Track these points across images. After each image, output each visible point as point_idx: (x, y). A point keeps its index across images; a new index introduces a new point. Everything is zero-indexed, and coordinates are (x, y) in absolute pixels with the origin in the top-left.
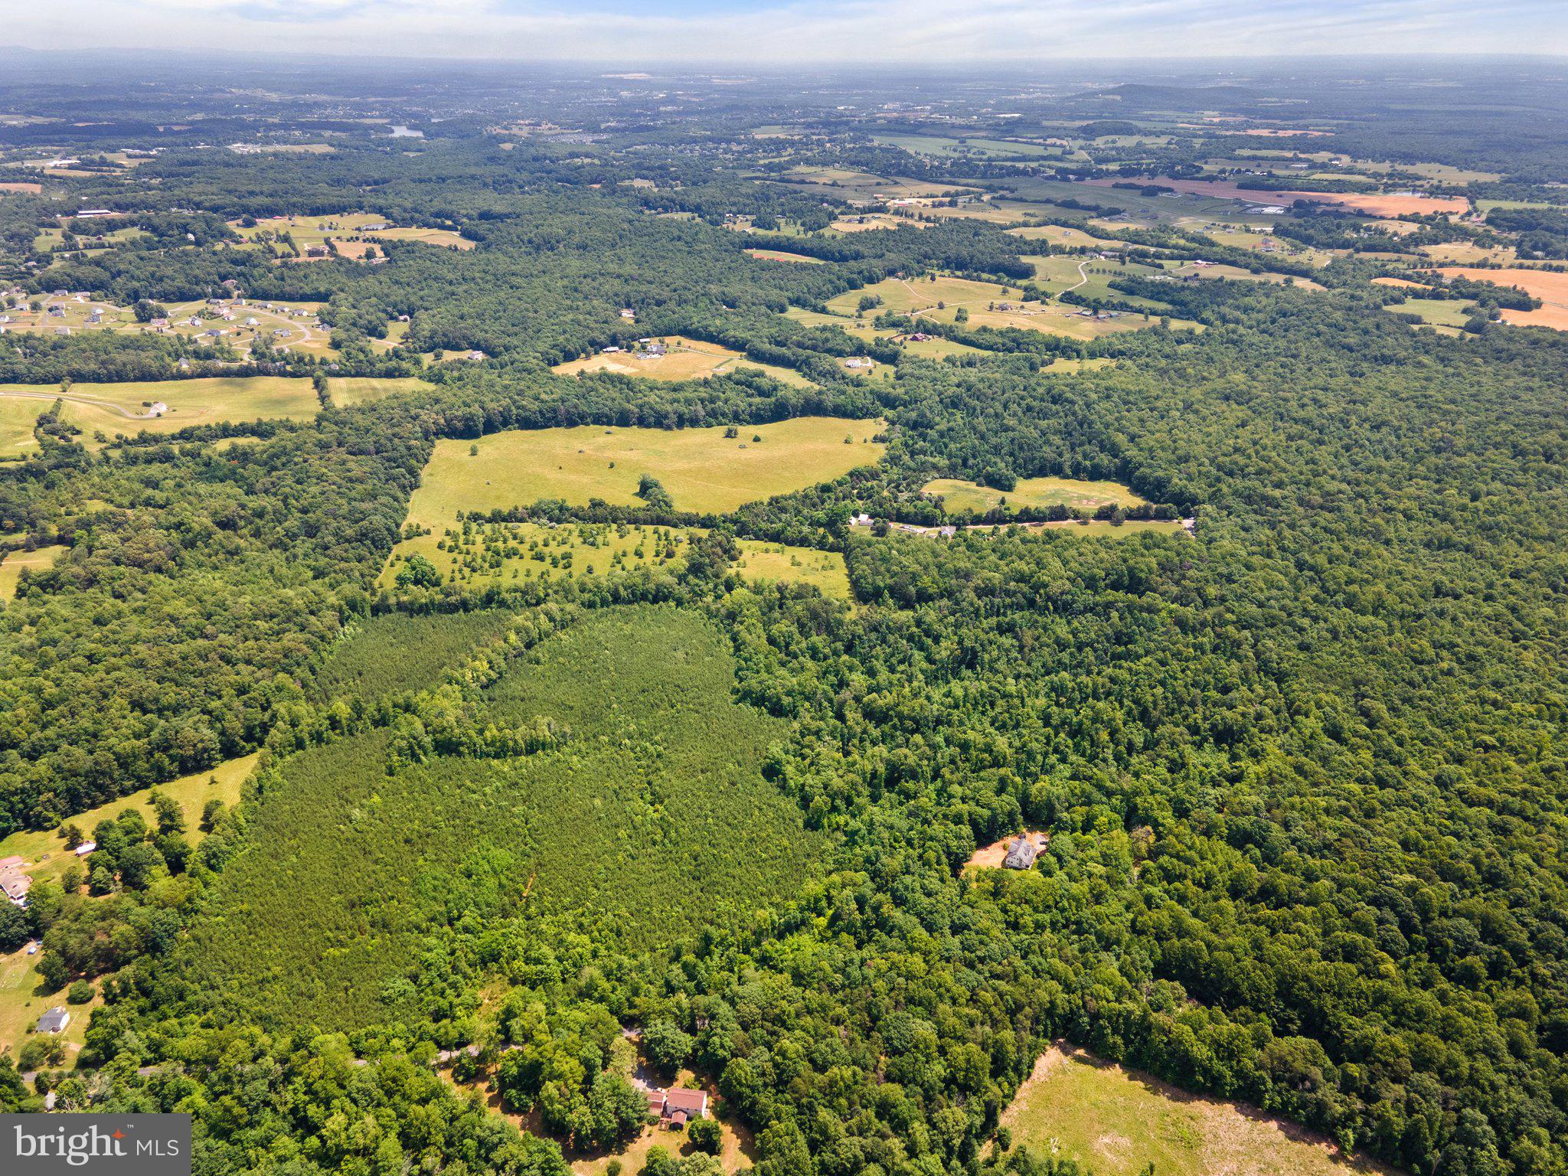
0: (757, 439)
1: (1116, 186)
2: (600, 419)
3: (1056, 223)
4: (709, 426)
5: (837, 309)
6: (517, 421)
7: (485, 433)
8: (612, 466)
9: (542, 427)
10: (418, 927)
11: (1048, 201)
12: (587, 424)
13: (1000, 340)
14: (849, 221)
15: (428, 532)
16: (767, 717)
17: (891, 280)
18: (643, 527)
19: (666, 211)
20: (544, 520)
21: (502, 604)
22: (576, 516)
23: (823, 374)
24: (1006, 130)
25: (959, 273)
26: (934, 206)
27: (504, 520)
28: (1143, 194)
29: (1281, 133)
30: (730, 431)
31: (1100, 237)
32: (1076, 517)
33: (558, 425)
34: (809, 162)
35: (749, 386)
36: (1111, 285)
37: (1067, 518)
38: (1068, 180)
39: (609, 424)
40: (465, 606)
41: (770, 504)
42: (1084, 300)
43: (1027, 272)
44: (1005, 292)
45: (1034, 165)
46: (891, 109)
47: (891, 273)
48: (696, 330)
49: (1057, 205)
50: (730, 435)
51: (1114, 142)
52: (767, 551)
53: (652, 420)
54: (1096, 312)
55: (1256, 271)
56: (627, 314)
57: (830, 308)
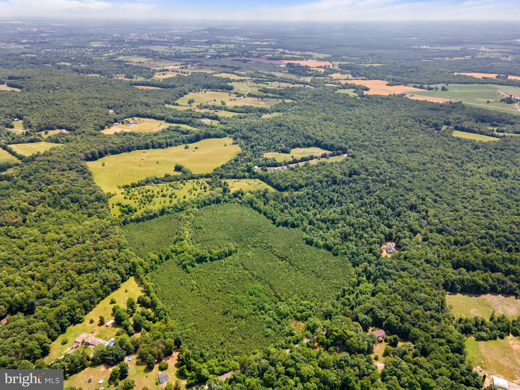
0: (196, 148)
1: (232, 60)
2: (139, 148)
3: (224, 72)
4: (176, 146)
5: (182, 104)
6: (110, 152)
7: (100, 157)
8: (158, 163)
9: (119, 153)
10: (252, 314)
11: (216, 65)
12: (135, 150)
13: (243, 110)
14: (160, 75)
15: (116, 194)
16: (292, 229)
17: (191, 93)
18: (189, 181)
19: (88, 74)
20: (153, 184)
21: (168, 213)
22: (163, 181)
23: (198, 125)
24: (181, 43)
25: (209, 90)
26: (181, 68)
27: (137, 186)
28: (243, 62)
29: (263, 43)
30: (186, 146)
31: (241, 76)
32: (316, 158)
33: (124, 152)
34: (123, 55)
35: (178, 131)
36: (259, 90)
37: (313, 159)
38: (216, 59)
39: (142, 149)
40: (155, 215)
41: (222, 167)
42: (256, 96)
43: (231, 88)
44: (230, 95)
45: (201, 54)
46: (133, 36)
47: (190, 91)
48: (143, 115)
49: (220, 66)
50: (186, 148)
51: (218, 46)
52: (235, 182)
53: (157, 146)
54: (262, 99)
55: (293, 84)
56: (111, 111)
57: (179, 104)
